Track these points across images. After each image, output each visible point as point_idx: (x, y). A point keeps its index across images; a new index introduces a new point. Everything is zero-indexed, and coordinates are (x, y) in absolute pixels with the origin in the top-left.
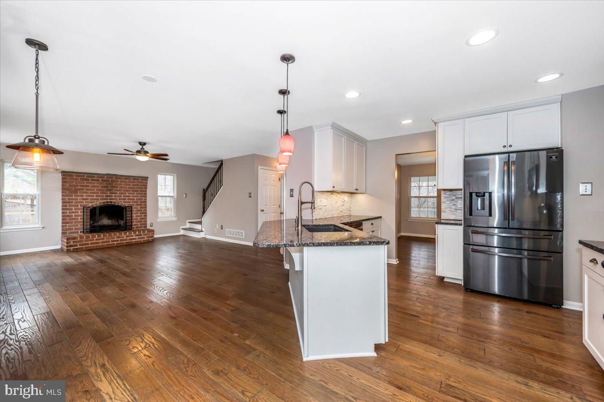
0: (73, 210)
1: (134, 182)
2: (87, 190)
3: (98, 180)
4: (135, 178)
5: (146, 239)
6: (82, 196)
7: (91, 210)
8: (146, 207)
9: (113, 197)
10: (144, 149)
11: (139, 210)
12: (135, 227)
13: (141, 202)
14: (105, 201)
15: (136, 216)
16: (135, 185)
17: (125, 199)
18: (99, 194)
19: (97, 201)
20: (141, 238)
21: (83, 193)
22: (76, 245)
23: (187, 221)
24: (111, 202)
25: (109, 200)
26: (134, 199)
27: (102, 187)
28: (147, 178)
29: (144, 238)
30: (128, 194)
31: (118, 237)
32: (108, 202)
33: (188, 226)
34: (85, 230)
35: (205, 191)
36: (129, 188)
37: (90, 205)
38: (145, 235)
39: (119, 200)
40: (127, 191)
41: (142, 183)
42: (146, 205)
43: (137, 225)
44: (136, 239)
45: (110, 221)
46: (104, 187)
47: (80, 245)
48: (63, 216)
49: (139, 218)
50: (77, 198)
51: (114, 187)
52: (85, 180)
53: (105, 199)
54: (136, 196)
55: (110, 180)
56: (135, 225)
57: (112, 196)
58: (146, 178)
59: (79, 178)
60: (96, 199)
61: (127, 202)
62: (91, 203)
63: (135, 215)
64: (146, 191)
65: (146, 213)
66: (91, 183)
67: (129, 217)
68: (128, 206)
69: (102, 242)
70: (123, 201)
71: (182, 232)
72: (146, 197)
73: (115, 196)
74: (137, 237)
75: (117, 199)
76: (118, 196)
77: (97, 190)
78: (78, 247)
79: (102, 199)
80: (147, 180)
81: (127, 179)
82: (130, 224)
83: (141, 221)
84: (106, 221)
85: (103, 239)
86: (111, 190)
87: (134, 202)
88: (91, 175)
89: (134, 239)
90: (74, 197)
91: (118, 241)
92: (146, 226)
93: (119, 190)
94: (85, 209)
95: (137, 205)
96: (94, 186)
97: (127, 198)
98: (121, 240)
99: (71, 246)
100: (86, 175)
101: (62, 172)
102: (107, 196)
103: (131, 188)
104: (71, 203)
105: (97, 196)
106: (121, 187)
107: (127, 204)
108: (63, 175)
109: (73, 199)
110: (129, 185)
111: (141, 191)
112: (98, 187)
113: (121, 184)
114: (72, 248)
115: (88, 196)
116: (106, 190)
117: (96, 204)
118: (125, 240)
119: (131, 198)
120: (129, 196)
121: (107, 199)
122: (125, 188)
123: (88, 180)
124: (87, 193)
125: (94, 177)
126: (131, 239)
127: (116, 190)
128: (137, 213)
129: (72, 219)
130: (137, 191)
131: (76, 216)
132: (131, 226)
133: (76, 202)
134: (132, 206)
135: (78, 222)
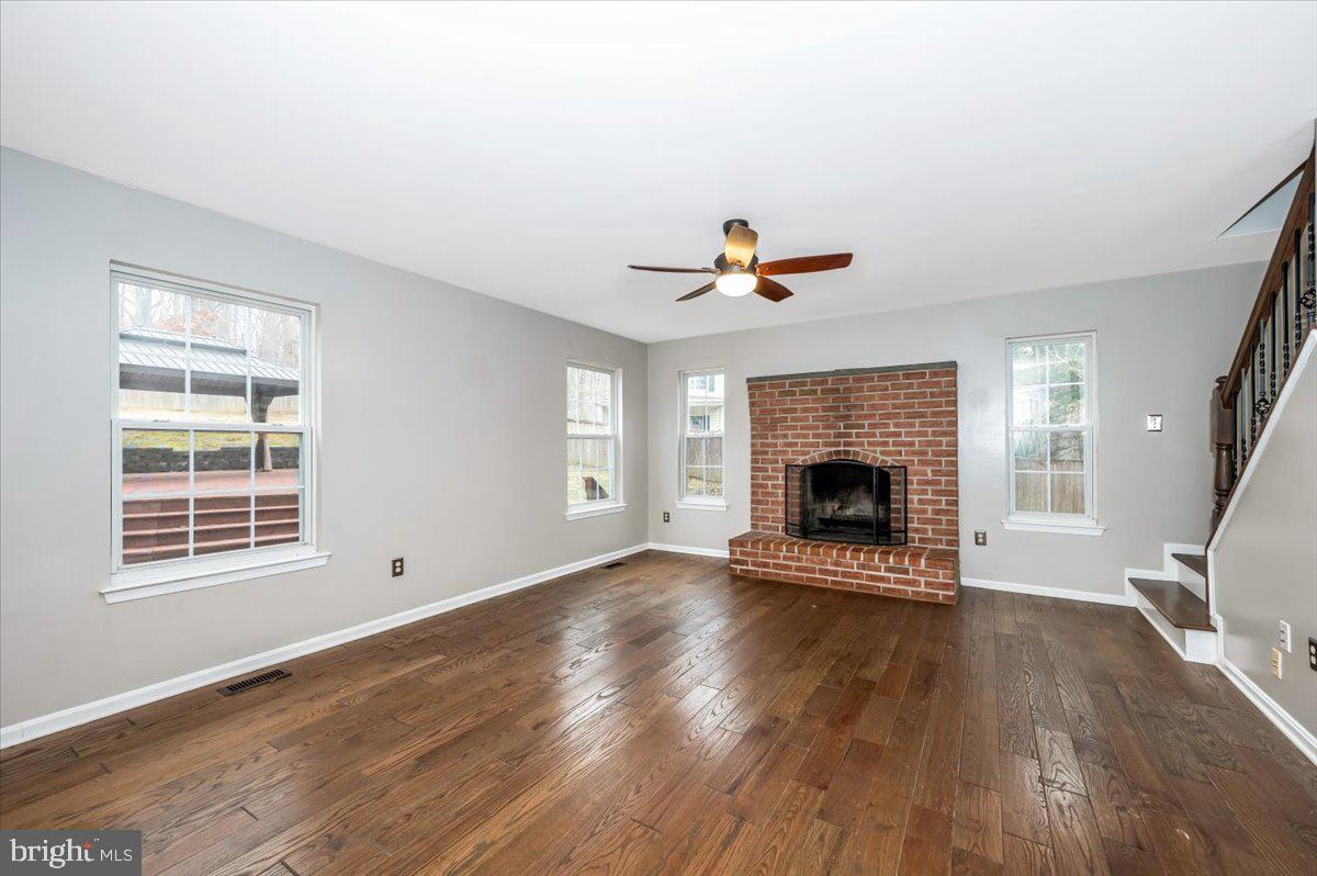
0: (770, 473)
1: (910, 386)
2: (793, 420)
3: (815, 392)
4: (912, 372)
5: (922, 589)
6: (785, 436)
8: (954, 473)
9: (854, 439)
11: (928, 483)
12: (917, 536)
13: (935, 454)
14: (833, 449)
15: (921, 501)
16: (913, 396)
17: (885, 444)
18: (821, 431)
19: (817, 455)
20: (905, 582)
21: (787, 428)
22: (746, 562)
23: (1170, 548)
24: (847, 453)
25: (842, 448)
26: (912, 444)
27: (825, 409)
28: (954, 364)
29: (914, 583)
30: (896, 426)
31: (837, 564)
32: (838, 453)
34: (789, 526)
35: (1227, 394)
36: (895, 406)
37: (800, 460)
38: (921, 573)
39: (871, 453)
40: (889, 416)
41: (938, 384)
42: (954, 464)
43: (925, 531)
44: (887, 580)
46: (830, 409)
47: (754, 564)
49: (930, 508)
50: (775, 441)
51: (854, 406)
52: (786, 394)
53: (833, 445)
54: (919, 434)
55: (841, 387)
56: (917, 530)
57: (850, 435)
58: (950, 368)
59: (777, 391)
60: (812, 445)
61: (891, 454)
62: (803, 454)
63: (916, 498)
64: (954, 414)
65: (955, 493)
66: (800, 401)
67: (896, 501)
68: (892, 467)
69: (799, 569)
70: (879, 449)
71: (1132, 599)
72: (955, 434)
73: (858, 435)
74: (892, 575)
75: (862, 444)
76: (867, 435)
77: (816, 419)
78: (750, 568)
79: (826, 445)
80: (954, 374)
82: (900, 525)
83: (940, 522)
86: (848, 417)
87: (914, 453)
88: (798, 380)
89: (882, 579)
90: (770, 441)
91: (835, 574)
92: (953, 543)
93: (867, 417)
94: (790, 468)
95: (922, 463)
96: (805, 410)
97: (890, 440)
98: (845, 574)
99: (737, 562)
100: (787, 381)
101: (748, 380)
102: (839, 435)
103: (903, 406)
104: (766, 453)
105: (815, 436)
106: (873, 407)
107: (890, 460)
108: (750, 388)
109: (768, 445)
110: (896, 397)
111: (935, 414)
112: (816, 410)
113: (871, 398)
114: (739, 567)
115: (797, 436)
116: (836, 417)
117: (813, 458)
118: (855, 576)
119: (903, 438)
120: (899, 435)
121: (839, 444)
122: (884, 406)
123: (794, 393)
124: (795, 428)
125: (804, 384)
126: (872, 578)
127: (859, 417)
128: (924, 492)
129: (768, 494)
130: (922, 415)
131: (774, 486)
132: (906, 531)
133: (775, 453)
134: (905, 467)
135: (778, 503)
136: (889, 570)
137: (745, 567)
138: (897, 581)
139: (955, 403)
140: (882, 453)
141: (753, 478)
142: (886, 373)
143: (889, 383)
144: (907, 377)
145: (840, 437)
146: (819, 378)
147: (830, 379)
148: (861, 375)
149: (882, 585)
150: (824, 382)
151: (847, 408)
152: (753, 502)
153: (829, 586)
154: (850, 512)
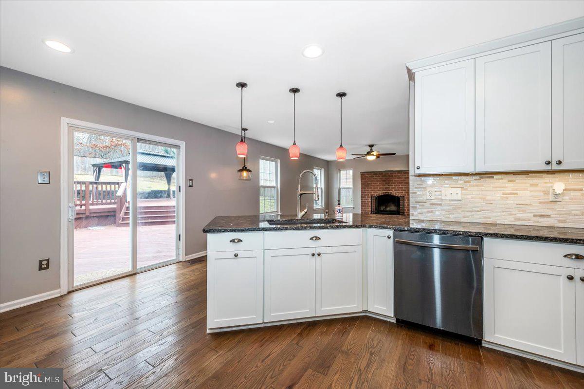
0: (367, 198)
2: (373, 184)
3: (379, 176)
6: (371, 188)
7: (376, 198)
14: (384, 192)
18: (381, 187)
19: (380, 193)
21: (372, 186)
24: (388, 193)
25: (387, 191)
27: (382, 181)
30: (401, 185)
32: (386, 193)
34: (372, 212)
36: (401, 180)
39: (395, 192)
40: (400, 183)
46: (384, 181)
50: (368, 190)
51: (390, 180)
53: (384, 190)
55: (387, 175)
57: (389, 188)
59: (369, 176)
60: (379, 191)
61: (400, 193)
62: (376, 193)
66: (375, 179)
67: (402, 205)
70: (397, 192)
73: (391, 188)
75: (392, 190)
76: (394, 188)
77: (380, 184)
79: (382, 190)
82: (403, 211)
86: (389, 183)
88: (375, 173)
93: (394, 183)
94: (373, 197)
96: (377, 181)
97: (400, 189)
100: (372, 173)
101: (361, 173)
103: (403, 181)
104: (365, 193)
106: (395, 181)
107: (400, 195)
108: (361, 175)
109: (366, 191)
110: (402, 178)
112: (380, 181)
113: (395, 178)
115: (375, 188)
116: (385, 183)
120: (402, 188)
121: (386, 190)
122: (398, 180)
123: (373, 176)
124: (374, 186)
125: (377, 174)
127: (392, 183)
129: (366, 204)
131: (368, 202)
132: (404, 213)
133: (368, 193)
134: (403, 196)
135: (369, 206)
140: (398, 193)
141: (362, 199)
142: (399, 172)
143: (400, 175)
145: (386, 188)
146: (381, 173)
147: (384, 173)
148: (392, 172)
150: (382, 174)
152: (362, 206)
154: (388, 209)
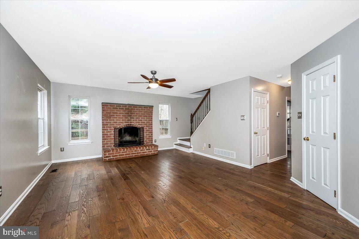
0: (109, 130)
1: (145, 110)
2: (116, 116)
3: (123, 109)
4: (145, 107)
5: (153, 152)
6: (114, 120)
7: (119, 130)
8: (152, 128)
9: (132, 121)
10: (155, 77)
11: (147, 131)
12: (145, 142)
13: (149, 124)
14: (127, 124)
15: (146, 135)
16: (145, 112)
17: (139, 122)
18: (124, 119)
20: (150, 152)
21: (114, 118)
22: (110, 157)
23: (178, 138)
24: (131, 124)
25: (129, 123)
26: (144, 122)
27: (125, 113)
28: (153, 106)
29: (151, 151)
30: (141, 118)
31: (136, 151)
32: (129, 124)
33: (179, 142)
34: (116, 145)
35: (192, 116)
36: (142, 114)
37: (118, 126)
38: (152, 149)
39: (135, 124)
40: (140, 116)
41: (150, 110)
42: (152, 126)
43: (147, 141)
45: (130, 138)
46: (127, 113)
47: (113, 156)
48: (103, 135)
49: (148, 136)
51: (133, 113)
52: (115, 108)
54: (146, 120)
55: (130, 108)
56: (145, 141)
57: (131, 120)
59: (112, 107)
60: (122, 123)
62: (119, 125)
64: (152, 116)
65: (152, 132)
66: (119, 111)
67: (142, 135)
68: (141, 128)
69: (126, 155)
70: (138, 123)
71: (175, 147)
72: (152, 120)
73: (133, 120)
74: (147, 151)
75: (134, 122)
76: (135, 120)
77: (123, 116)
78: (111, 158)
79: (125, 122)
80: (153, 108)
81: (140, 107)
82: (143, 140)
83: (149, 139)
84: (128, 138)
85: (126, 152)
86: (131, 116)
87: (145, 124)
88: (119, 105)
89: (145, 152)
90: (109, 121)
91: (135, 153)
92: (152, 142)
94: (115, 129)
95: (147, 126)
96: (120, 113)
98: (137, 153)
99: (107, 157)
100: (116, 105)
101: (102, 103)
102: (128, 120)
103: (143, 114)
104: (107, 125)
105: (122, 120)
106: (137, 114)
107: (140, 126)
108: (103, 105)
109: (108, 123)
110: (142, 112)
111: (149, 116)
112: (123, 113)
113: (137, 112)
114: (107, 158)
115: (117, 120)
116: (128, 116)
117: (122, 126)
118: (140, 153)
119: (143, 121)
120: (142, 120)
121: (128, 122)
122: (139, 114)
123: (117, 109)
124: (117, 118)
125: (120, 106)
126: (144, 152)
127: (133, 116)
128: (147, 133)
129: (108, 137)
130: (147, 116)
131: (110, 134)
132: (143, 142)
133: (110, 125)
134: (143, 128)
135: (111, 139)
136: (147, 150)
137: (109, 158)
138: (148, 152)
139: (152, 114)
140: (139, 124)
141: (103, 132)
142: (140, 106)
143: (141, 109)
144: (144, 108)
145: (129, 120)
146: (125, 105)
147: (127, 106)
148: (135, 106)
149: (145, 153)
151: (131, 114)
153: (134, 157)
